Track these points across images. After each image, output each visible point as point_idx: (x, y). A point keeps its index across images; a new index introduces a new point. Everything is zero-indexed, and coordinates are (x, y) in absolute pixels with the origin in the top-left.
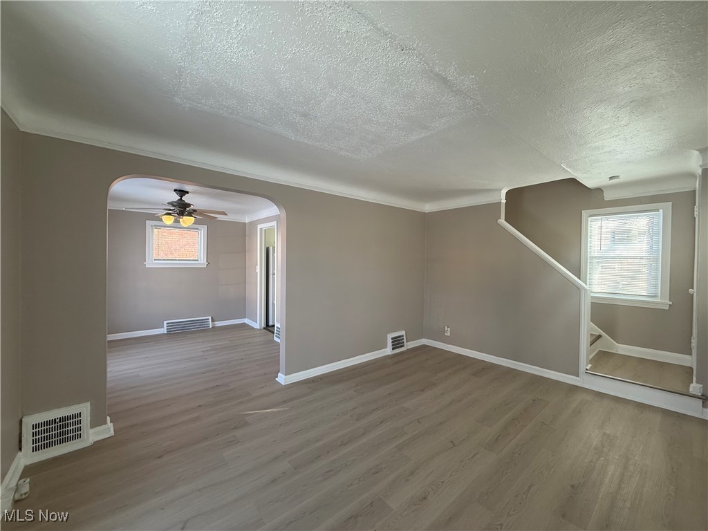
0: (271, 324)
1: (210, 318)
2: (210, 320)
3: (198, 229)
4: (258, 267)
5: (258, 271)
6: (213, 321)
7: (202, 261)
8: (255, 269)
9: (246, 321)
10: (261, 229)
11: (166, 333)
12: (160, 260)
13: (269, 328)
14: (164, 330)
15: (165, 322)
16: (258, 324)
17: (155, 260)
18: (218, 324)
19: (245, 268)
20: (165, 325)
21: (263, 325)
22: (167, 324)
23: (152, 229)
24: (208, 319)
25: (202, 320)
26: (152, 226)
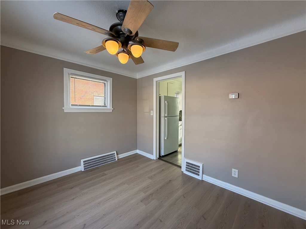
1: (115, 152)
3: (105, 80)
4: (154, 111)
5: (154, 114)
6: (117, 154)
7: (109, 107)
8: (150, 113)
9: (138, 152)
11: (83, 170)
12: (76, 105)
14: (81, 168)
15: (82, 161)
16: (154, 156)
17: (72, 105)
18: (121, 156)
19: (136, 112)
20: (82, 163)
21: (158, 157)
22: (84, 162)
23: (69, 77)
24: (114, 154)
25: (110, 155)
26: (69, 74)
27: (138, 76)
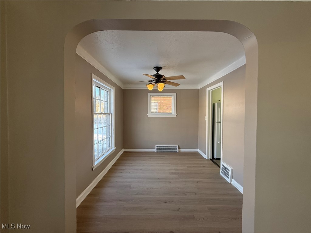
0: (215, 157)
1: (178, 146)
2: (178, 148)
3: (171, 95)
4: (207, 117)
5: (207, 120)
6: (179, 148)
7: (174, 114)
8: (205, 118)
9: (198, 151)
10: (209, 91)
11: (156, 152)
12: (154, 113)
13: (215, 161)
14: (155, 150)
15: (156, 146)
16: (207, 156)
17: (152, 113)
18: (182, 150)
20: (156, 147)
21: (210, 157)
23: (151, 97)
24: (177, 147)
25: (173, 147)
26: (150, 95)
27: (199, 87)
